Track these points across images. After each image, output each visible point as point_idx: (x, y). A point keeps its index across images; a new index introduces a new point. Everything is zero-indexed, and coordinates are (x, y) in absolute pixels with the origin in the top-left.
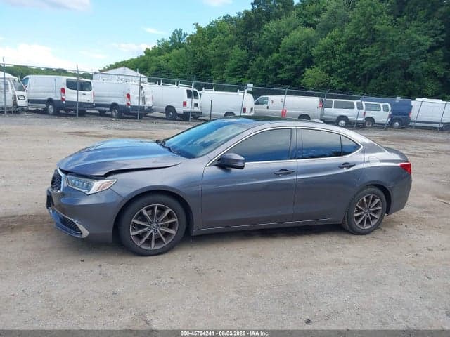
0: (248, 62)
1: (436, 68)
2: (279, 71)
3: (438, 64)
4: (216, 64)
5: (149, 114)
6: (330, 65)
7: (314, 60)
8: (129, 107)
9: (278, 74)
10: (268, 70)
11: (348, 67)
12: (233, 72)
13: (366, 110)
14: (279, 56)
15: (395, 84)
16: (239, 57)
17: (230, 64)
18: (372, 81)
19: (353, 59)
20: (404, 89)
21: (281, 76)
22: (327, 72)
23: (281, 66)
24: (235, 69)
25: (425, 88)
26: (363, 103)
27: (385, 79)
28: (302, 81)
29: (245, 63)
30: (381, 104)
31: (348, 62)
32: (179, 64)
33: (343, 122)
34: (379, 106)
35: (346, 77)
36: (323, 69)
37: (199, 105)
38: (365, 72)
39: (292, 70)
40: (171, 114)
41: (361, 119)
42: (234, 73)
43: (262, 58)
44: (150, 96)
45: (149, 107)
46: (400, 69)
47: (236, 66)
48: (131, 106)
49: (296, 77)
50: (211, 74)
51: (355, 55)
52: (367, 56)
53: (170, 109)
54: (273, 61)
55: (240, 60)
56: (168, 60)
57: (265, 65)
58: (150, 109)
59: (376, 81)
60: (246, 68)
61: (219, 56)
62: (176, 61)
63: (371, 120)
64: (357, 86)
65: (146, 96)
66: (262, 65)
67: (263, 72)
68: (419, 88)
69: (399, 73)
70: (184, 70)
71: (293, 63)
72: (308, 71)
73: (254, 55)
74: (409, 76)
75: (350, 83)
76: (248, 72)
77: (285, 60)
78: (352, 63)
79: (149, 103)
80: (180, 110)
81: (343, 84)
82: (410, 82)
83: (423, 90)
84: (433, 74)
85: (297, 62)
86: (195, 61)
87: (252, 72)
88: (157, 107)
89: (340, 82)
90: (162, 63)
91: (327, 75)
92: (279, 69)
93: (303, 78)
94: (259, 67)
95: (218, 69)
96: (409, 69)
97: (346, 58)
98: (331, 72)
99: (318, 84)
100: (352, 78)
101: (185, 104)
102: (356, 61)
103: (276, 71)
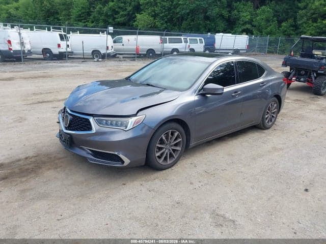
0: (89, 9)
1: (223, 12)
2: (116, 16)
3: (224, 9)
4: (62, 12)
5: (28, 57)
6: (154, 11)
7: (142, 7)
8: (12, 51)
9: (115, 18)
10: (107, 15)
11: (167, 13)
12: (77, 17)
13: (190, 43)
14: (115, 5)
15: (200, 24)
16: (82, 5)
17: (75, 12)
18: (184, 22)
19: (170, 6)
20: (205, 27)
21: (118, 20)
22: (152, 16)
23: (117, 13)
24: (80, 15)
25: (217, 26)
26: (188, 38)
27: (193, 20)
28: (134, 24)
29: (88, 10)
30: (198, 38)
31: (166, 8)
32: (28, 12)
33: (175, 53)
34: (197, 40)
35: (166, 20)
36: (149, 14)
37: (70, 46)
38: (179, 16)
39: (125, 15)
40: (48, 55)
41: (187, 50)
42: (80, 18)
43: (101, 6)
44: (28, 41)
45: (29, 51)
46: (202, 13)
47: (80, 13)
48: (13, 51)
49: (129, 20)
50: (59, 20)
51: (171, 3)
52: (180, 4)
53: (46, 51)
54: (110, 8)
55: (83, 8)
56: (17, 9)
57: (105, 11)
58: (30, 52)
59: (186, 22)
60: (89, 14)
61: (63, 5)
62: (25, 9)
63: (192, 50)
64: (174, 26)
65: (25, 41)
66: (102, 12)
67: (103, 17)
68: (214, 26)
69: (202, 16)
70: (33, 17)
71: (126, 9)
72: (138, 16)
73: (93, 4)
74: (207, 18)
75: (169, 24)
76: (91, 17)
77: (119, 8)
78: (169, 9)
79: (28, 47)
80: (56, 51)
81: (165, 25)
82: (208, 22)
83: (217, 28)
84: (222, 16)
85: (129, 8)
86: (43, 9)
87: (94, 17)
88: (35, 50)
89: (162, 24)
90: (12, 11)
91: (152, 19)
92: (116, 14)
93: (135, 21)
94: (100, 13)
95: (65, 15)
96: (208, 13)
97: (164, 6)
98: (155, 16)
99: (147, 25)
100: (170, 20)
101: (59, 46)
102: (172, 7)
103: (113, 16)
